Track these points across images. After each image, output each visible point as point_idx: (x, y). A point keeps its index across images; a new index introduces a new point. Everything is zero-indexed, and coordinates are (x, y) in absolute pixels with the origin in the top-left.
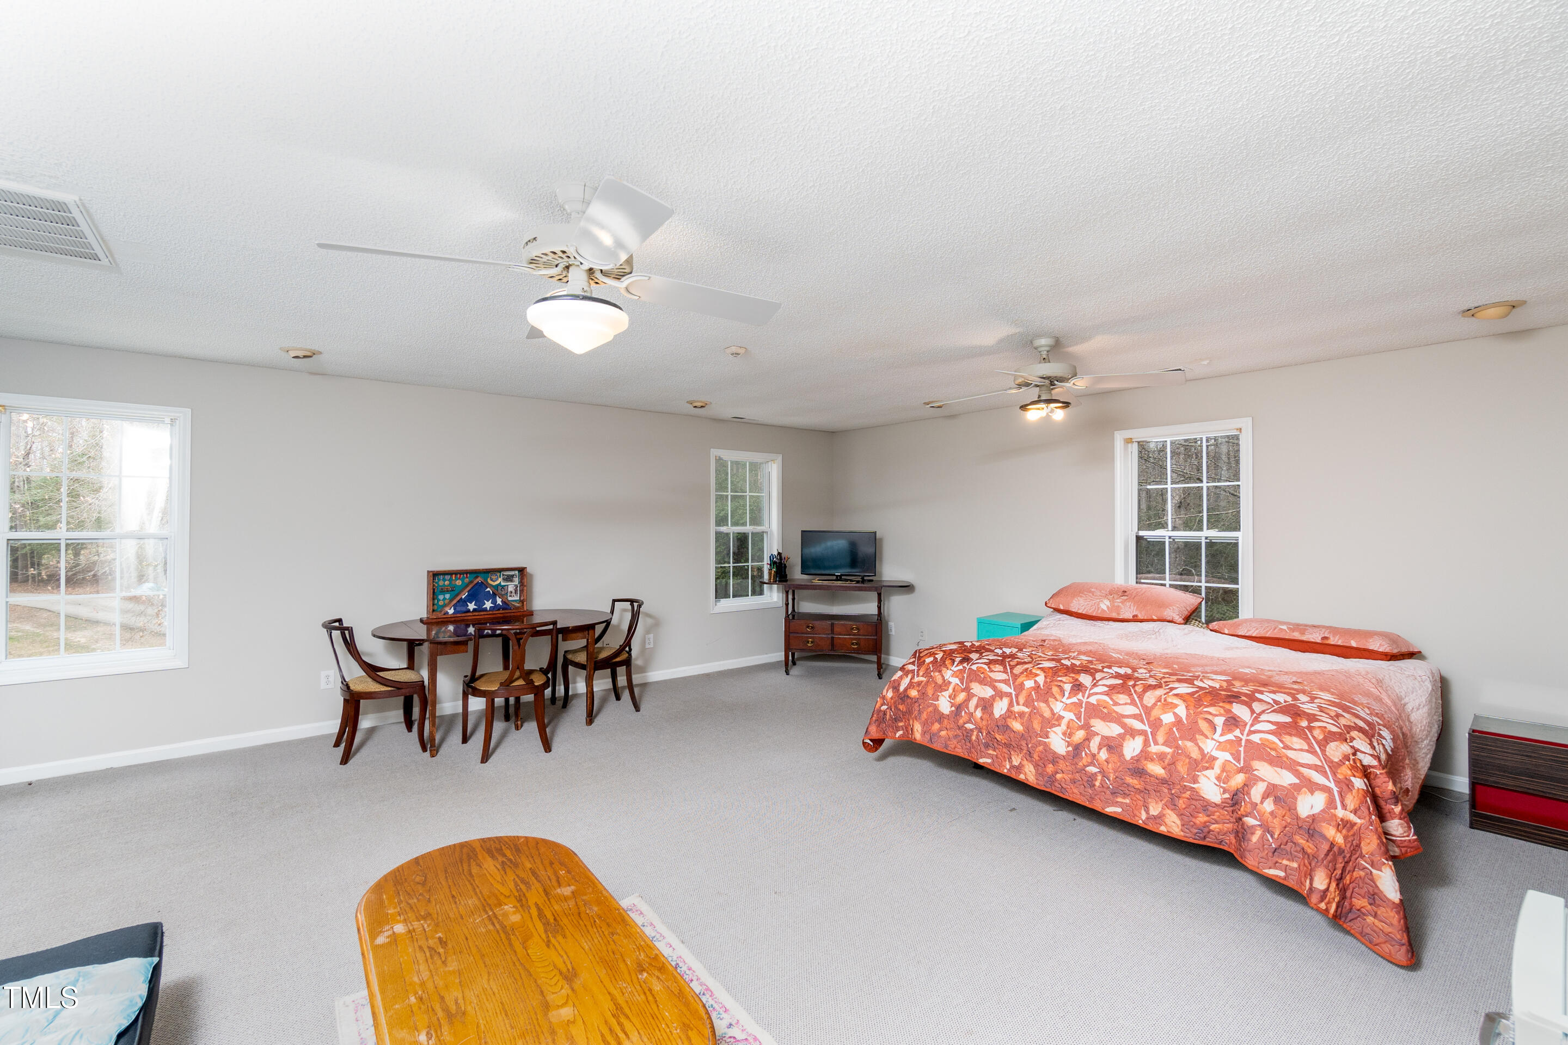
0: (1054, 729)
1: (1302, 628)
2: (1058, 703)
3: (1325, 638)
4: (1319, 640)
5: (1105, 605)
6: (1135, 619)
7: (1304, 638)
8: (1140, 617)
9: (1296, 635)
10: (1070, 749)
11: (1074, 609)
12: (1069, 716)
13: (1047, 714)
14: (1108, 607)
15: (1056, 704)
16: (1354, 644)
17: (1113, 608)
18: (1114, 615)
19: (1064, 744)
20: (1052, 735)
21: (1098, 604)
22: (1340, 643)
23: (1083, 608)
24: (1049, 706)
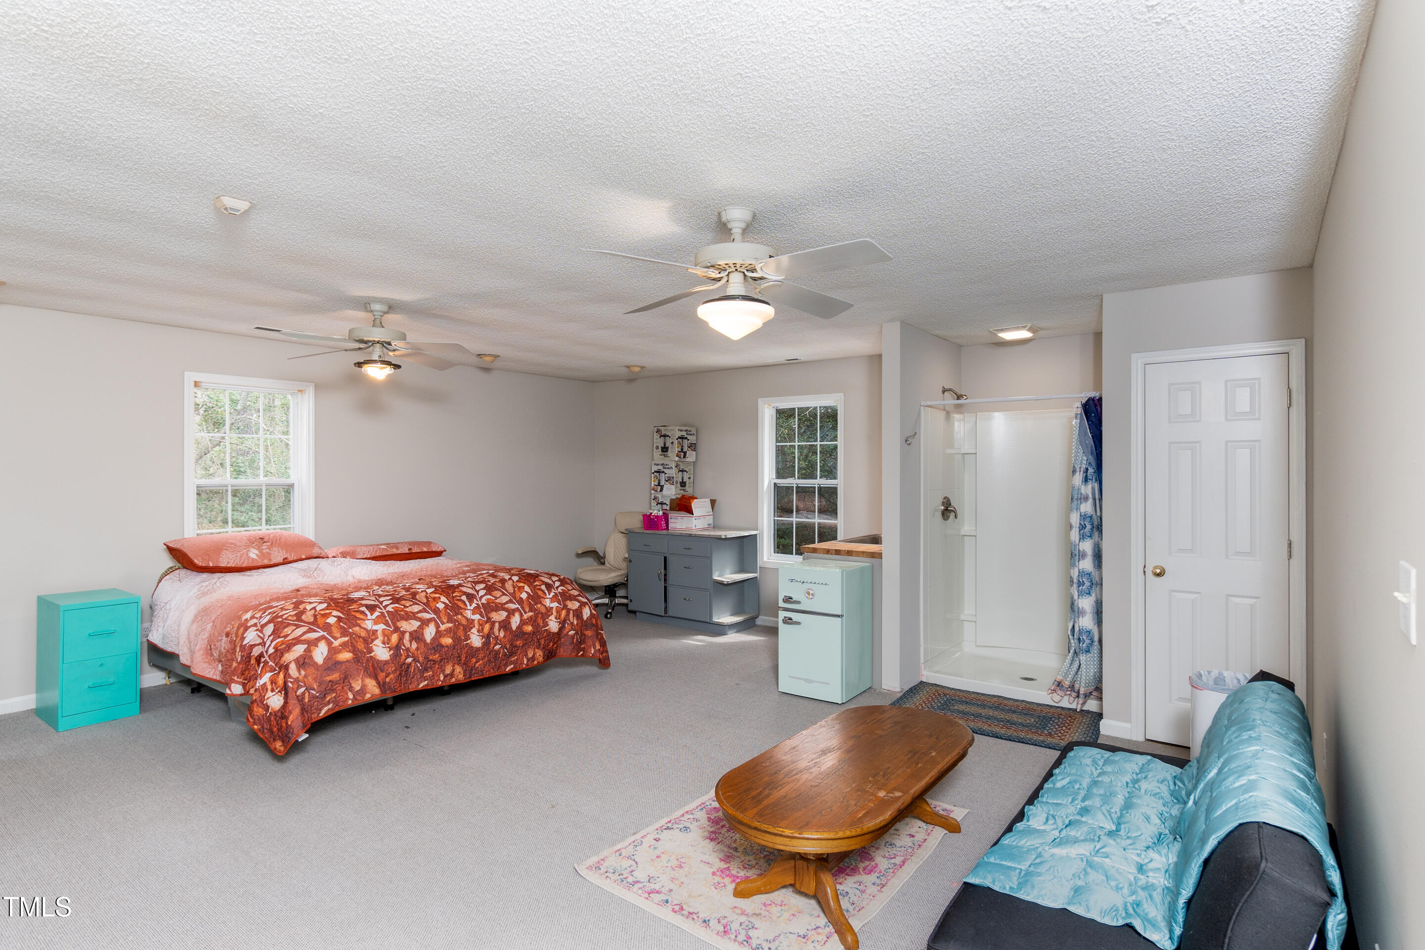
0: (375, 643)
1: (396, 546)
2: (366, 621)
3: (410, 549)
4: (407, 551)
5: (253, 554)
6: (286, 562)
7: (399, 552)
8: (290, 559)
9: (395, 551)
10: (392, 652)
11: (223, 564)
12: (380, 627)
13: (363, 634)
14: (257, 555)
15: (366, 624)
16: (425, 550)
17: (262, 555)
18: (266, 562)
19: (386, 651)
20: (374, 648)
21: (247, 554)
22: (418, 551)
23: (232, 561)
24: (360, 627)
